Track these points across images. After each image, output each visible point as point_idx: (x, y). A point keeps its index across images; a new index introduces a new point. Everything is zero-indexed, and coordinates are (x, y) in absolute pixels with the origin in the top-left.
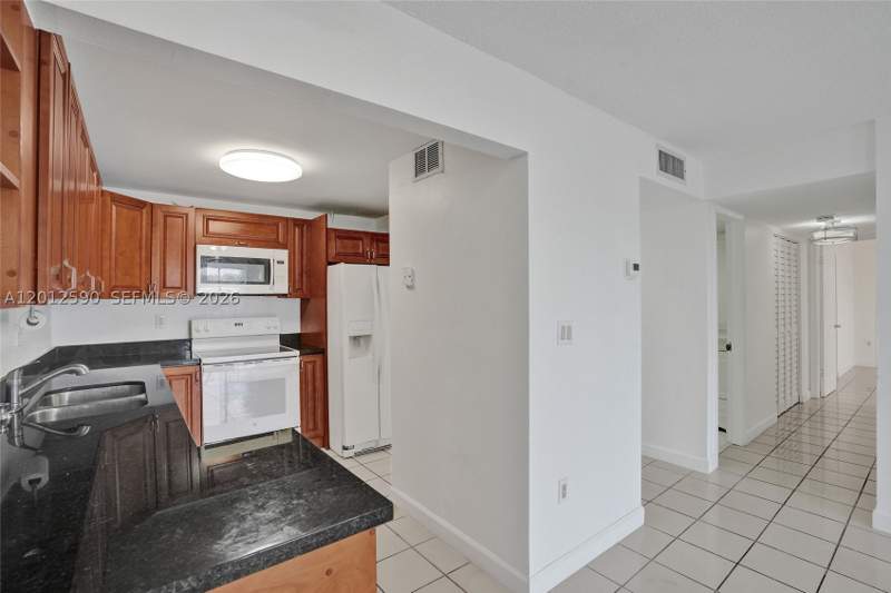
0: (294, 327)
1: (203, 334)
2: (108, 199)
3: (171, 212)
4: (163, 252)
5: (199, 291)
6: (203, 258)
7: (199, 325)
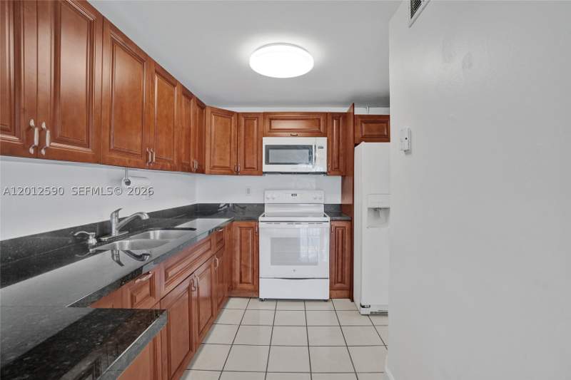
0: (337, 200)
1: (271, 201)
2: (208, 111)
3: (248, 117)
4: (245, 144)
5: (264, 170)
6: (266, 146)
7: (269, 194)
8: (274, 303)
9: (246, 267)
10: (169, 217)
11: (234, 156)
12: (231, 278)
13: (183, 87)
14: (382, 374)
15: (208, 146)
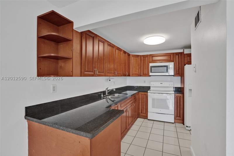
0: (179, 85)
1: (153, 85)
2: (131, 56)
3: (144, 56)
4: (143, 66)
5: (150, 75)
6: (151, 66)
7: (152, 83)
8: (153, 121)
9: (143, 108)
10: (119, 90)
11: (140, 70)
12: (138, 111)
13: (124, 51)
14: (189, 149)
15: (131, 67)
